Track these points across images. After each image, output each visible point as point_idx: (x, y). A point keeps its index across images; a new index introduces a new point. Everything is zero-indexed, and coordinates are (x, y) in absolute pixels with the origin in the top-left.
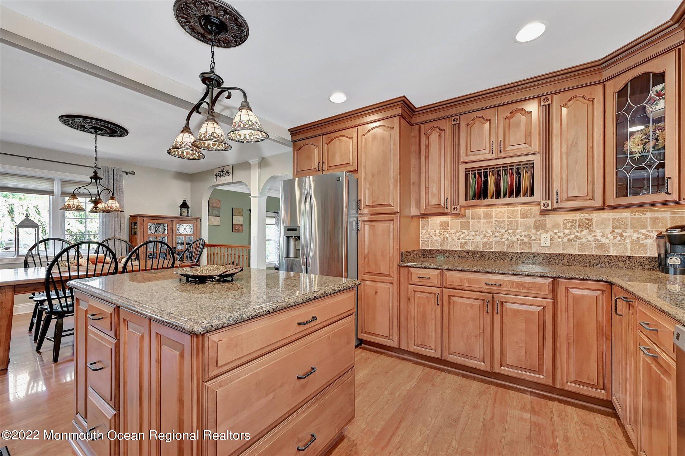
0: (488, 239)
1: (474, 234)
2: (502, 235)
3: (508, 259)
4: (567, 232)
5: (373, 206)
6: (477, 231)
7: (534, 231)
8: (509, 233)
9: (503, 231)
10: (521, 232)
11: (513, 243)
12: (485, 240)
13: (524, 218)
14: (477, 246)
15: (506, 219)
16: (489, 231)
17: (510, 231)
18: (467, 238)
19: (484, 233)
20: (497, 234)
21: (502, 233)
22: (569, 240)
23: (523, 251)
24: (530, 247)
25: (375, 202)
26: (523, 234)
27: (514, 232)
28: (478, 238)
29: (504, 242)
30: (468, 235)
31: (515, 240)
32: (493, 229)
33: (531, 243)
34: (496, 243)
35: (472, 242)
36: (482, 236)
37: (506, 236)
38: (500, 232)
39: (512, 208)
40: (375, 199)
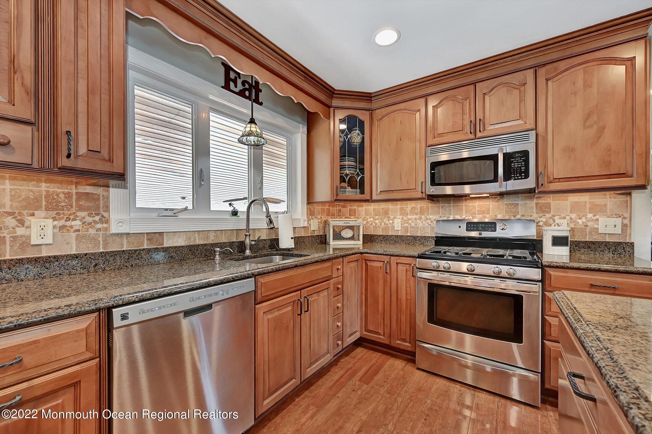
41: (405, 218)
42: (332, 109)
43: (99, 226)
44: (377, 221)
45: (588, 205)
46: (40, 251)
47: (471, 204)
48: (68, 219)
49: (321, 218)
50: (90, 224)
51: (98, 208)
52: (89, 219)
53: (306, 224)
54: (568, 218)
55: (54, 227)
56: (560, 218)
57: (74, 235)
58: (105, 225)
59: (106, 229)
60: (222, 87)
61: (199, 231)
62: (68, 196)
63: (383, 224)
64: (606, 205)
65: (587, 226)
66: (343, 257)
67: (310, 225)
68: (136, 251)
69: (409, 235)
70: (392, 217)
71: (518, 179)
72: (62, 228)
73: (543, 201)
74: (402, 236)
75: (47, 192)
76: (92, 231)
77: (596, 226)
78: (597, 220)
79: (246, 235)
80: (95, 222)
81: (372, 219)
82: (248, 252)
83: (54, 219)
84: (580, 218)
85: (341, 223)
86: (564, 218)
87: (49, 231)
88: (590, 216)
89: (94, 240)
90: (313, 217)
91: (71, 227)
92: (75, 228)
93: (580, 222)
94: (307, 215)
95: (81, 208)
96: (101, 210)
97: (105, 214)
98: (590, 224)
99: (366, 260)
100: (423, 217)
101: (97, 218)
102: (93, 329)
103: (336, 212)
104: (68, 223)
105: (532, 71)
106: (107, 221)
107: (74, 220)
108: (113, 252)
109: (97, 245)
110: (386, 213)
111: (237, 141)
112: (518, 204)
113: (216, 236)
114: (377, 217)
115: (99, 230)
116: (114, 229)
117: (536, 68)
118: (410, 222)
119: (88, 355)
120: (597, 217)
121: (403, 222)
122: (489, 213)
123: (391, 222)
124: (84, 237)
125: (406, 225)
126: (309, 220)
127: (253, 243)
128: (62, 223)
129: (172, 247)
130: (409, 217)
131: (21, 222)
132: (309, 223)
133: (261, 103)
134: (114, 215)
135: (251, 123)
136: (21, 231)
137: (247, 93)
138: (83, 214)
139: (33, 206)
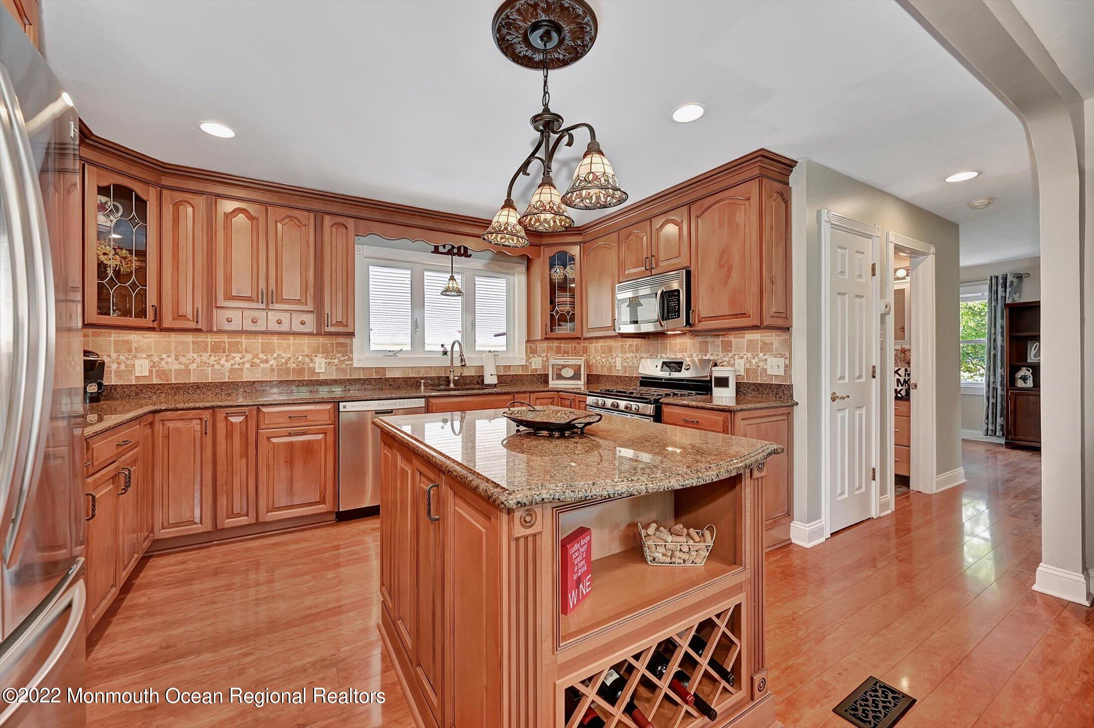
41: (624, 357)
42: (542, 247)
43: (347, 362)
44: (603, 360)
45: (760, 344)
46: (319, 376)
47: (674, 342)
48: (332, 359)
49: (547, 356)
50: (343, 361)
51: (347, 352)
52: (342, 358)
53: (524, 363)
54: (745, 357)
55: (326, 363)
56: (739, 358)
57: (335, 367)
58: (350, 362)
59: (352, 364)
60: (432, 252)
61: (412, 368)
62: (332, 344)
63: (608, 362)
64: (772, 344)
65: (758, 366)
66: (530, 392)
67: (531, 363)
68: (367, 379)
69: (627, 375)
70: (615, 355)
71: (674, 318)
72: (329, 363)
73: (726, 339)
74: (621, 376)
75: (323, 343)
76: (344, 366)
77: (765, 367)
78: (766, 360)
79: (450, 371)
80: (345, 360)
81: (599, 358)
82: (452, 385)
83: (325, 358)
84: (754, 358)
85: (561, 362)
86: (742, 358)
87: (323, 365)
88: (761, 355)
89: (344, 371)
90: (535, 355)
91: (333, 363)
92: (335, 364)
93: (754, 361)
94: (526, 352)
95: (338, 352)
96: (348, 353)
97: (351, 355)
98: (761, 364)
99: (561, 398)
100: (638, 355)
101: (346, 358)
102: (332, 411)
103: (571, 349)
104: (332, 361)
105: (686, 207)
106: (352, 360)
107: (335, 359)
108: (354, 379)
109: (346, 375)
110: (610, 350)
111: (439, 294)
112: (708, 342)
114: (603, 355)
115: (347, 365)
116: (355, 366)
117: (690, 204)
118: (628, 360)
119: (330, 422)
120: (766, 357)
121: (624, 360)
122: (686, 352)
123: (614, 360)
124: (339, 369)
125: (625, 364)
126: (528, 358)
127: (456, 378)
128: (329, 360)
129: (391, 378)
130: (628, 355)
131: (312, 360)
132: (530, 361)
133: (471, 255)
134: (355, 356)
135: (450, 280)
136: (311, 365)
137: (455, 251)
138: (339, 355)
139: (316, 351)
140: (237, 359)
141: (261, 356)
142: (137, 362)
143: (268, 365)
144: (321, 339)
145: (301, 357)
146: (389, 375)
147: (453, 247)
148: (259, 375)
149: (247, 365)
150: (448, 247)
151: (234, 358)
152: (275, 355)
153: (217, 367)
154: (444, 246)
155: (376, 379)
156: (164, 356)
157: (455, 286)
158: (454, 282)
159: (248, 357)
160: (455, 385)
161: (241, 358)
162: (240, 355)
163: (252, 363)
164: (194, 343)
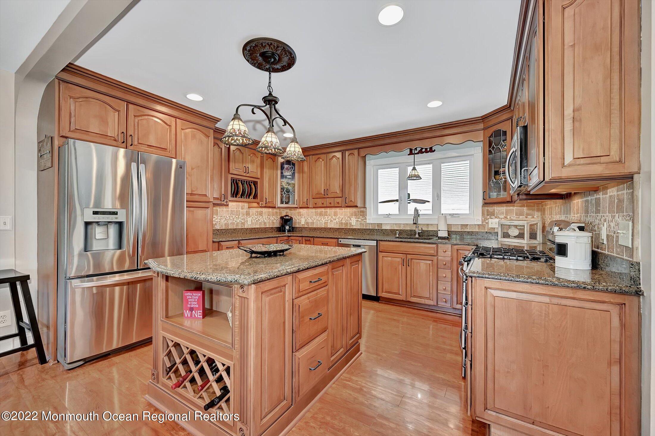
0: (227, 221)
1: (220, 218)
2: (234, 219)
3: (237, 233)
4: (256, 217)
5: (192, 194)
6: (222, 216)
7: (246, 216)
8: (236, 218)
9: (234, 216)
10: (241, 217)
11: (238, 223)
12: (226, 222)
13: (242, 209)
14: (222, 226)
15: (235, 210)
16: (228, 217)
17: (237, 216)
18: (216, 221)
19: (225, 217)
20: (231, 218)
21: (233, 218)
22: (257, 221)
23: (242, 227)
24: (244, 225)
25: (194, 191)
26: (242, 218)
27: (239, 217)
28: (222, 221)
29: (234, 223)
30: (217, 219)
31: (239, 221)
32: (230, 215)
33: (245, 223)
34: (231, 223)
35: (219, 223)
36: (224, 219)
37: (235, 219)
38: (232, 217)
39: (238, 203)
40: (193, 189)
45: (616, 201)
46: (353, 227)
50: (362, 220)
51: (364, 215)
52: (362, 218)
54: (607, 219)
57: (359, 223)
58: (366, 220)
60: (408, 155)
62: (358, 212)
64: (624, 200)
67: (488, 223)
68: (373, 229)
72: (357, 221)
75: (355, 211)
76: (363, 222)
78: (619, 224)
82: (417, 236)
83: (356, 218)
84: (612, 221)
86: (605, 220)
87: (355, 222)
88: (617, 217)
89: (363, 225)
90: (492, 217)
91: (359, 221)
93: (612, 225)
94: (483, 214)
95: (361, 215)
98: (616, 229)
101: (364, 218)
107: (359, 219)
109: (364, 227)
113: (404, 227)
115: (364, 222)
116: (367, 222)
124: (361, 223)
126: (485, 219)
127: (421, 232)
128: (357, 219)
131: (350, 219)
132: (487, 221)
133: (435, 150)
134: (367, 217)
135: (413, 170)
136: (350, 221)
137: (424, 150)
138: (361, 217)
139: (352, 215)
140: (326, 218)
141: (334, 217)
142: (302, 219)
143: (335, 221)
144: (354, 209)
145: (346, 218)
146: (384, 227)
147: (422, 149)
148: (333, 225)
149: (329, 221)
150: (419, 149)
151: (325, 218)
152: (338, 217)
153: (321, 221)
154: (416, 149)
155: (376, 229)
156: (308, 217)
157: (416, 173)
158: (416, 171)
159: (330, 217)
160: (419, 236)
161: (328, 218)
162: (327, 217)
163: (331, 220)
164: (315, 212)
